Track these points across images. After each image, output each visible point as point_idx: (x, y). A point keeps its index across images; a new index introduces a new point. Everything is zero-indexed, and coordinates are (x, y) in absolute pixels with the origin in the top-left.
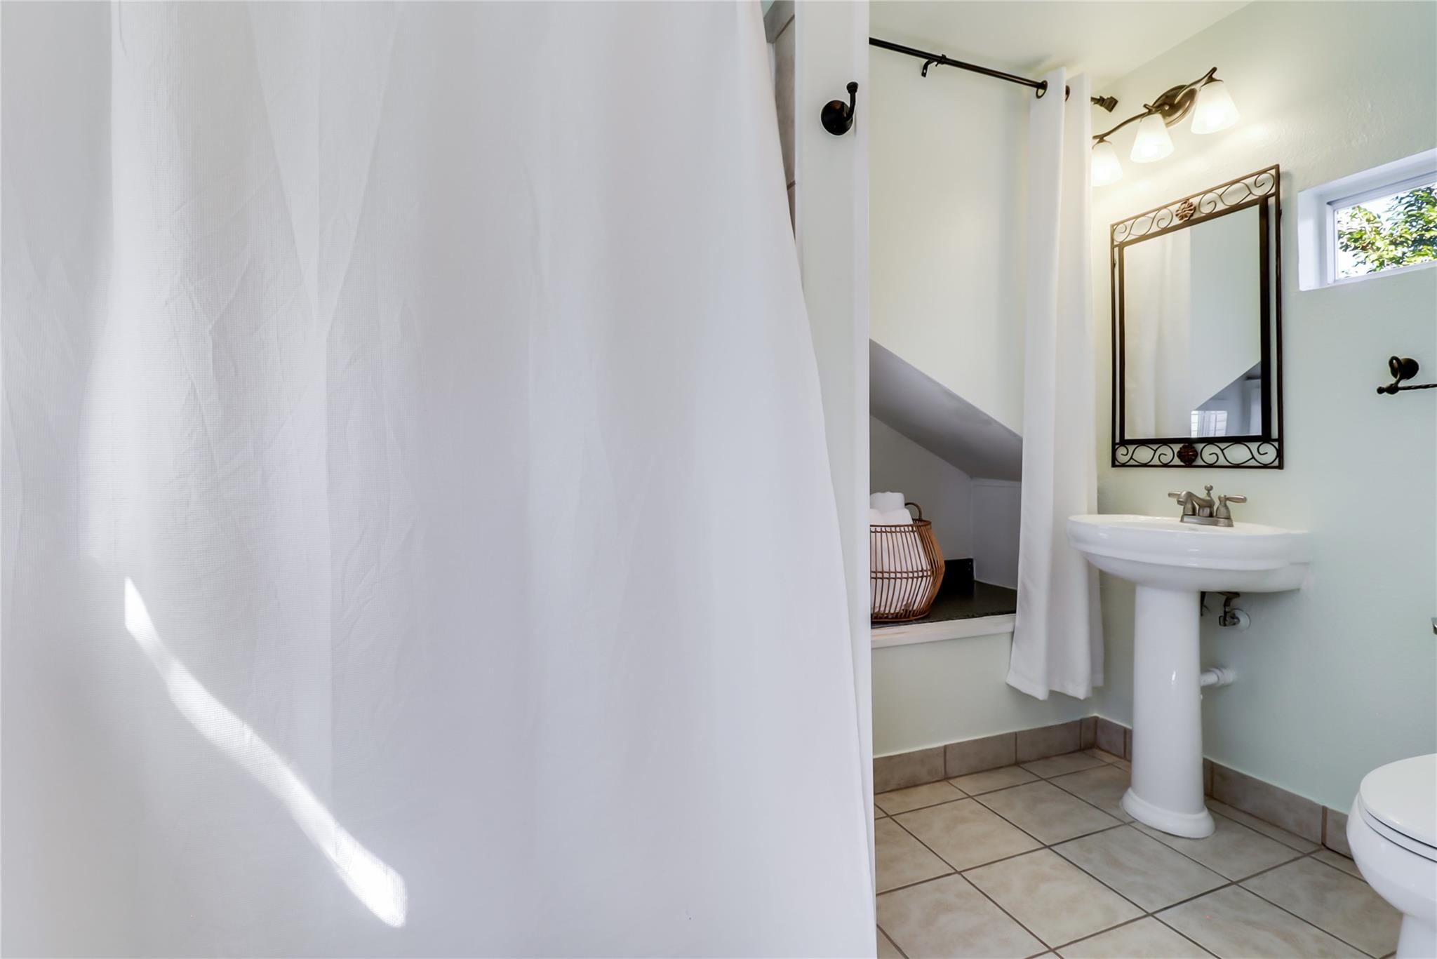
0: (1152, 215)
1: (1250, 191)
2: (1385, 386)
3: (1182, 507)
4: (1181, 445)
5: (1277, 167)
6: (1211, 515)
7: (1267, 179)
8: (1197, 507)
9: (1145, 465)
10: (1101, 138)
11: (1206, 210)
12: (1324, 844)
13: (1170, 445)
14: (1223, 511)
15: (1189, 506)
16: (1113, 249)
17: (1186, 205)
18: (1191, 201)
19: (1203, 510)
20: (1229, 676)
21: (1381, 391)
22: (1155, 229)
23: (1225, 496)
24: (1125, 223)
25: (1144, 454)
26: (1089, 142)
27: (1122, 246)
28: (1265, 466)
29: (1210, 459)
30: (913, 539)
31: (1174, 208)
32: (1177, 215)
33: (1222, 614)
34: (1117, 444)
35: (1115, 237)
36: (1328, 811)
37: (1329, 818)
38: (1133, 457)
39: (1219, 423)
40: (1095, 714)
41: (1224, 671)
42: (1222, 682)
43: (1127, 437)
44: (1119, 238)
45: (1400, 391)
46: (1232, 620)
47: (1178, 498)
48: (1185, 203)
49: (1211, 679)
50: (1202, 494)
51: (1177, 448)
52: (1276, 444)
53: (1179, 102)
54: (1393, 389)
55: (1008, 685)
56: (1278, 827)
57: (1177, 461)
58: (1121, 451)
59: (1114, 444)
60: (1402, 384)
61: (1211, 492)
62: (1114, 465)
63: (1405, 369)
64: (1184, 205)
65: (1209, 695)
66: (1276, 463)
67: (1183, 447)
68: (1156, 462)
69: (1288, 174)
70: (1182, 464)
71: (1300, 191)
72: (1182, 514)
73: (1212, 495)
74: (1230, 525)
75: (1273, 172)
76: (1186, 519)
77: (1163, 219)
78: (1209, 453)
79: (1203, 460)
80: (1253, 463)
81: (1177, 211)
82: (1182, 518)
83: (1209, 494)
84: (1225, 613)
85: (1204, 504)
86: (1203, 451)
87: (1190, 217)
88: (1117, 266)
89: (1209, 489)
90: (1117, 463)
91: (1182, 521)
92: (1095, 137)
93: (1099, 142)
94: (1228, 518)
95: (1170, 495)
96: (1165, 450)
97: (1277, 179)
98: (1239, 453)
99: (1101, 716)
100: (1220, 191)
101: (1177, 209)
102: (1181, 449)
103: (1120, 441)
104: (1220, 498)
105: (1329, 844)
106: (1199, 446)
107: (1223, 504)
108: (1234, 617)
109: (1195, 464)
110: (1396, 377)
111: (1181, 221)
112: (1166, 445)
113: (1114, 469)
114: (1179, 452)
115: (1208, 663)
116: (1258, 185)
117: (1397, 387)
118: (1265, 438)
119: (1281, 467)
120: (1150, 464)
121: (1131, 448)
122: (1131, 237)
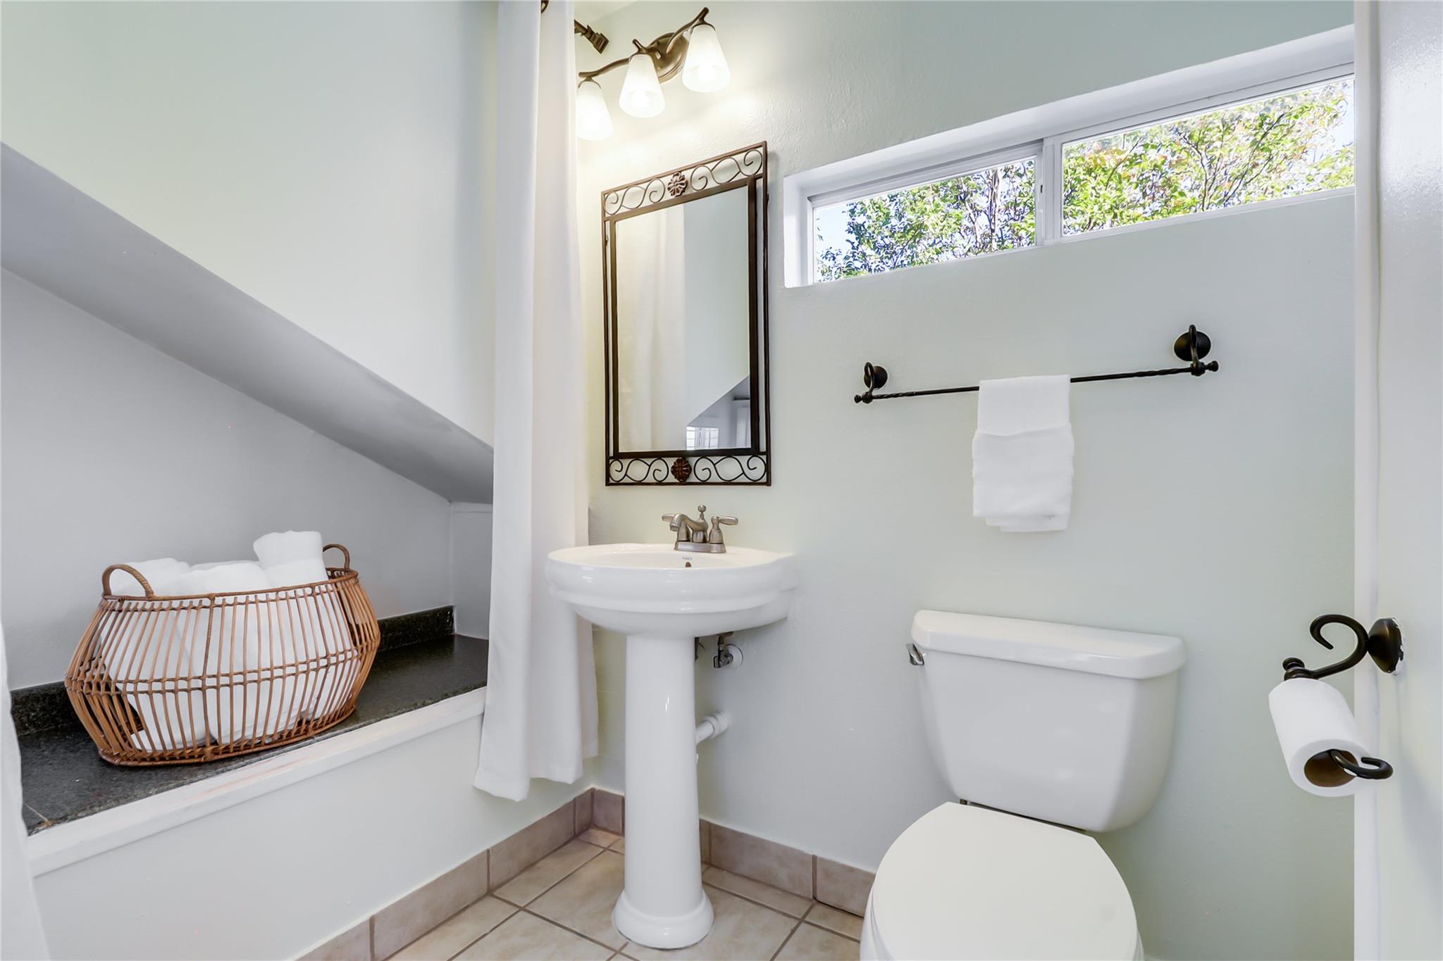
0: (644, 186)
1: (739, 168)
2: (861, 395)
3: (676, 533)
4: (675, 459)
5: (764, 145)
6: (704, 541)
7: (756, 158)
8: (691, 531)
9: (640, 483)
10: (589, 76)
11: (698, 186)
12: (815, 898)
13: (664, 459)
14: (715, 538)
15: (683, 531)
16: (604, 222)
17: (677, 178)
18: (683, 173)
19: (697, 534)
20: (723, 722)
21: (858, 399)
22: (647, 203)
23: (718, 518)
24: (617, 192)
25: (638, 470)
26: (573, 78)
27: (614, 219)
28: (754, 483)
29: (703, 475)
30: (328, 601)
31: (667, 180)
32: (669, 189)
33: (717, 654)
34: (612, 458)
35: (607, 209)
36: (818, 860)
37: (819, 867)
38: (628, 474)
39: (712, 439)
40: (592, 786)
41: (719, 717)
42: (717, 732)
43: (621, 450)
44: (611, 209)
45: (874, 400)
46: (726, 658)
47: (671, 522)
48: (677, 175)
49: (707, 731)
50: (695, 516)
51: (671, 462)
52: (764, 457)
53: (671, 52)
54: (867, 398)
55: (475, 788)
56: (773, 887)
57: (671, 478)
58: (616, 466)
59: (608, 458)
60: (875, 393)
61: (704, 513)
62: (608, 484)
63: (876, 377)
64: (676, 177)
65: (706, 749)
66: (764, 480)
67: (678, 460)
68: (650, 479)
69: (775, 155)
70: (677, 481)
71: (786, 176)
72: (676, 540)
73: (705, 517)
74: (723, 551)
75: (761, 150)
76: (681, 546)
77: (656, 191)
78: (702, 468)
79: (696, 476)
80: (743, 479)
81: (670, 183)
82: (676, 544)
83: (702, 516)
84: (720, 652)
85: (698, 528)
86: (697, 465)
87: (682, 192)
88: (609, 243)
89: (702, 510)
90: (611, 481)
91: (676, 548)
92: (581, 74)
93: (585, 80)
94: (721, 543)
95: (663, 518)
96: (659, 464)
97: (765, 158)
98: (730, 468)
99: (597, 787)
100: (711, 166)
101: (670, 181)
102: (675, 463)
103: (614, 455)
104: (712, 520)
105: (820, 898)
106: (693, 460)
107: (716, 527)
108: (728, 655)
109: (688, 481)
110: (869, 387)
111: (673, 197)
112: (660, 459)
113: (607, 487)
114: (673, 467)
115: (705, 710)
116: (747, 164)
117: (871, 395)
118: (754, 451)
119: (768, 483)
120: (644, 481)
121: (626, 462)
122: (623, 210)
